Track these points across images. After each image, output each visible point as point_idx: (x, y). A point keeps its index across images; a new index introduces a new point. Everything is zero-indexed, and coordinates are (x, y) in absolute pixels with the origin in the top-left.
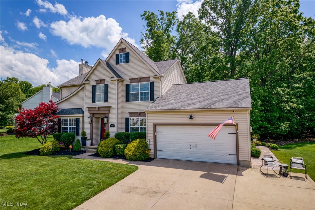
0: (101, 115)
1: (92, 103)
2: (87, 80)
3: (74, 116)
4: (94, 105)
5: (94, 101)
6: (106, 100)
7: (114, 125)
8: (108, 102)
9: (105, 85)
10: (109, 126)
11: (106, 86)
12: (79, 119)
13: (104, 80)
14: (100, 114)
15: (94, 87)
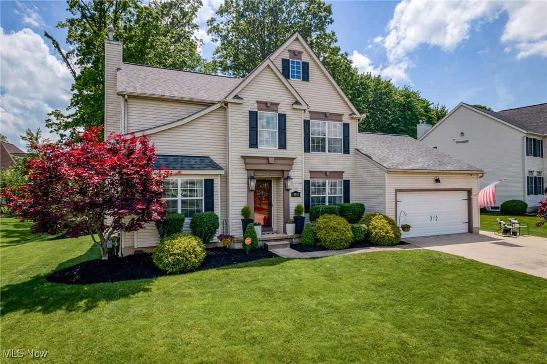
0: (270, 174)
1: (250, 147)
2: (236, 97)
3: (199, 176)
4: (253, 152)
5: (253, 143)
6: (283, 145)
7: (300, 193)
8: (286, 149)
9: (280, 115)
10: (290, 194)
11: (282, 118)
12: (212, 181)
13: (278, 104)
14: (268, 172)
15: (253, 116)
